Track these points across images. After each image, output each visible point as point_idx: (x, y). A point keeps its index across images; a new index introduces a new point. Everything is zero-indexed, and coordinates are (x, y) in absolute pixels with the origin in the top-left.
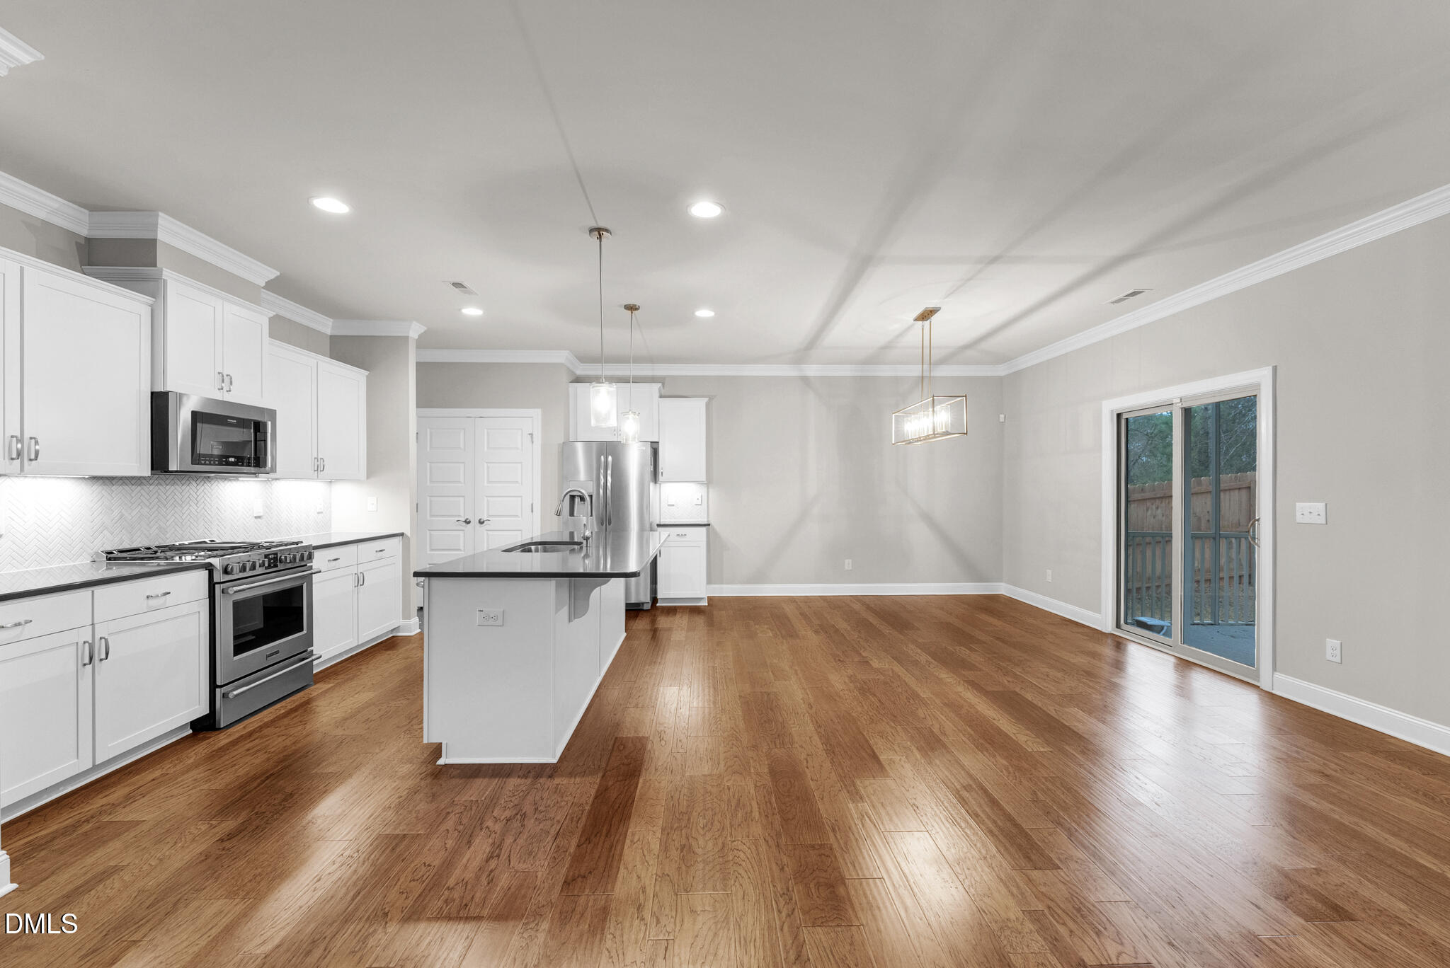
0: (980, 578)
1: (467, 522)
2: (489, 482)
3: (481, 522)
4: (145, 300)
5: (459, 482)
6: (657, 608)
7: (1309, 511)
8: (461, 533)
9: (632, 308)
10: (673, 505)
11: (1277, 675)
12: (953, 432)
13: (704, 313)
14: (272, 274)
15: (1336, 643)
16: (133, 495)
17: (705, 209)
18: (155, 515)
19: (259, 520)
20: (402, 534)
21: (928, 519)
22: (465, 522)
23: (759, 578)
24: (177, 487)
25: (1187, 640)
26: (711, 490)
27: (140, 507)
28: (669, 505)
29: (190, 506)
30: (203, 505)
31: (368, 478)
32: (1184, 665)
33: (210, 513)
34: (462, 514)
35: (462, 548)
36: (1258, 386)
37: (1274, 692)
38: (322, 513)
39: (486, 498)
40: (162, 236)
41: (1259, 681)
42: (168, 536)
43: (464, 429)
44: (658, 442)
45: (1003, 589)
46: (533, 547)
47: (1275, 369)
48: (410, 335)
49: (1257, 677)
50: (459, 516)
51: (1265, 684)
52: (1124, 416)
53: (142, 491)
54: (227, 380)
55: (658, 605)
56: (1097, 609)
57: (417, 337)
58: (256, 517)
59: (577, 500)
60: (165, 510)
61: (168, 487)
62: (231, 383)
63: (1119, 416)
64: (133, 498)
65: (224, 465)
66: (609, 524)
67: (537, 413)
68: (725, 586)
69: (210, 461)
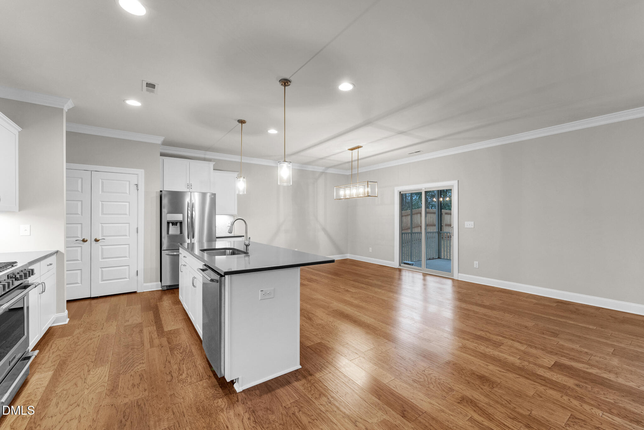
0: (341, 253)
1: (84, 241)
2: (103, 214)
3: (96, 240)
5: (78, 214)
7: (469, 224)
8: (79, 249)
9: (242, 122)
11: (459, 274)
12: (371, 196)
13: (273, 131)
15: (477, 262)
17: (345, 86)
20: (57, 252)
21: (324, 230)
25: (428, 266)
31: (19, 210)
32: (425, 275)
34: (79, 235)
35: (79, 258)
36: (453, 186)
37: (459, 279)
39: (100, 225)
41: (453, 277)
43: (82, 178)
45: (349, 256)
47: (458, 181)
48: (64, 108)
49: (453, 276)
50: (78, 237)
51: (455, 277)
52: (401, 193)
56: (393, 260)
63: (400, 192)
66: (193, 238)
67: (141, 172)
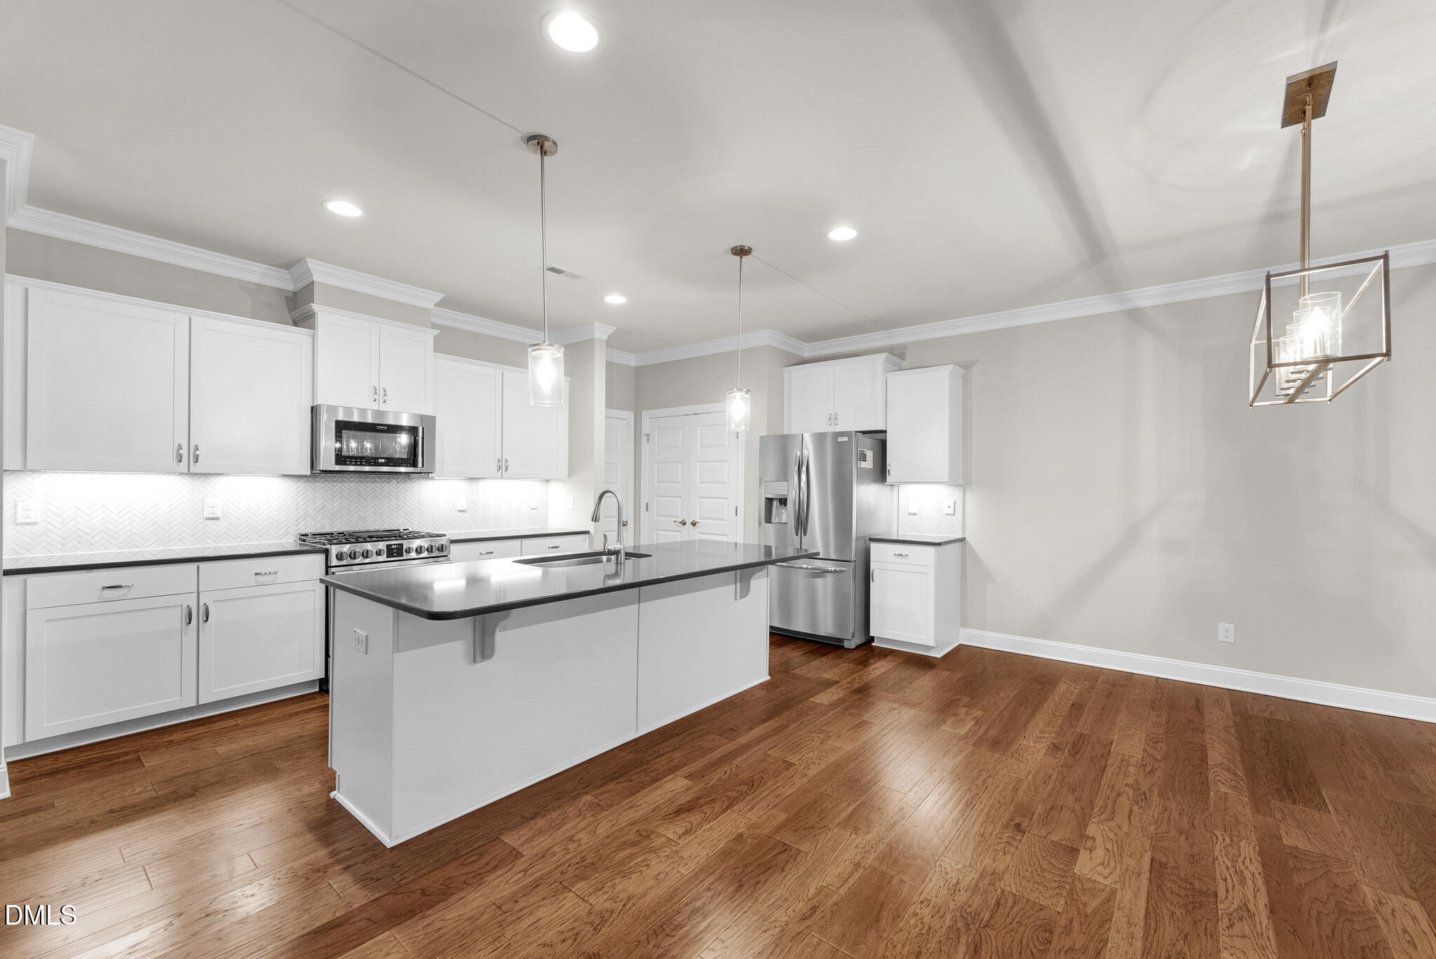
2: (701, 482)
3: (694, 524)
4: (304, 332)
5: (678, 482)
6: (873, 649)
8: (679, 534)
9: (741, 252)
10: (916, 514)
14: (439, 297)
16: (334, 490)
18: (355, 506)
19: (463, 513)
20: (588, 532)
22: (681, 523)
23: (1044, 629)
24: (378, 484)
26: (968, 495)
27: (340, 500)
28: (909, 514)
29: (391, 499)
30: (404, 499)
31: (569, 477)
33: (411, 506)
38: (536, 509)
39: (698, 499)
40: (316, 278)
42: (367, 524)
43: (682, 428)
44: (885, 432)
46: (604, 558)
48: (596, 337)
50: (678, 517)
53: (343, 487)
54: (382, 392)
55: (873, 644)
57: (606, 338)
58: (459, 511)
59: (775, 503)
60: (365, 502)
61: (368, 484)
62: (385, 395)
64: (334, 492)
65: (372, 465)
68: (988, 634)
69: (356, 462)
